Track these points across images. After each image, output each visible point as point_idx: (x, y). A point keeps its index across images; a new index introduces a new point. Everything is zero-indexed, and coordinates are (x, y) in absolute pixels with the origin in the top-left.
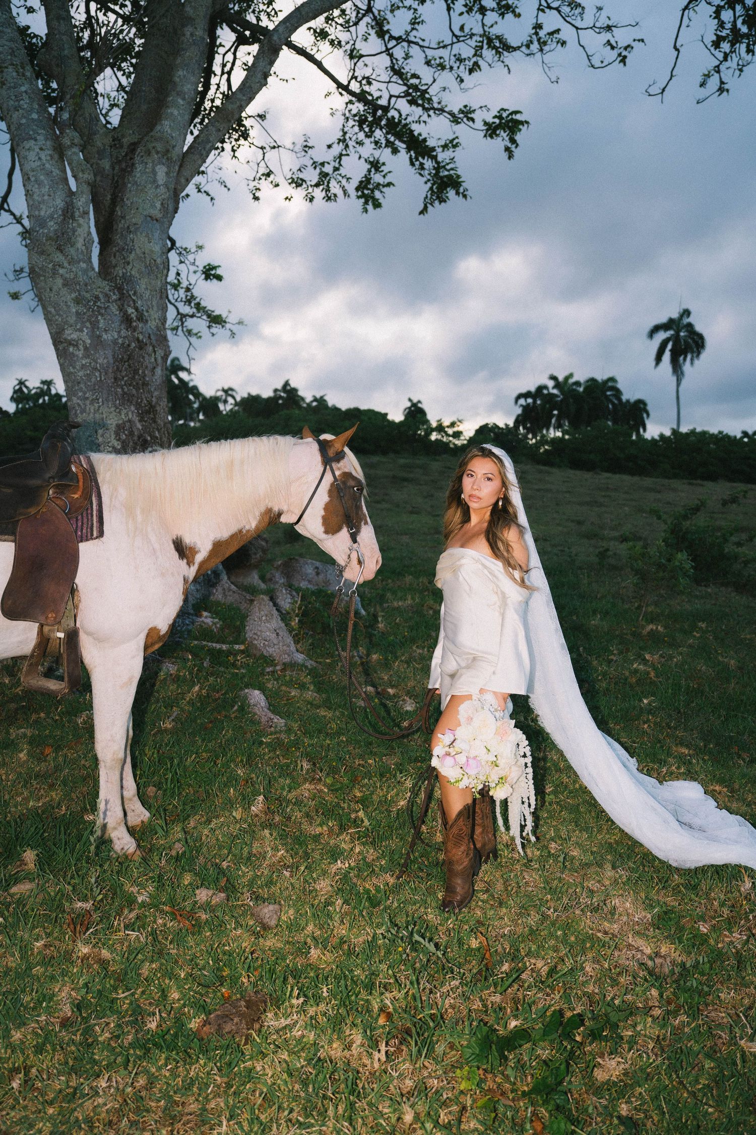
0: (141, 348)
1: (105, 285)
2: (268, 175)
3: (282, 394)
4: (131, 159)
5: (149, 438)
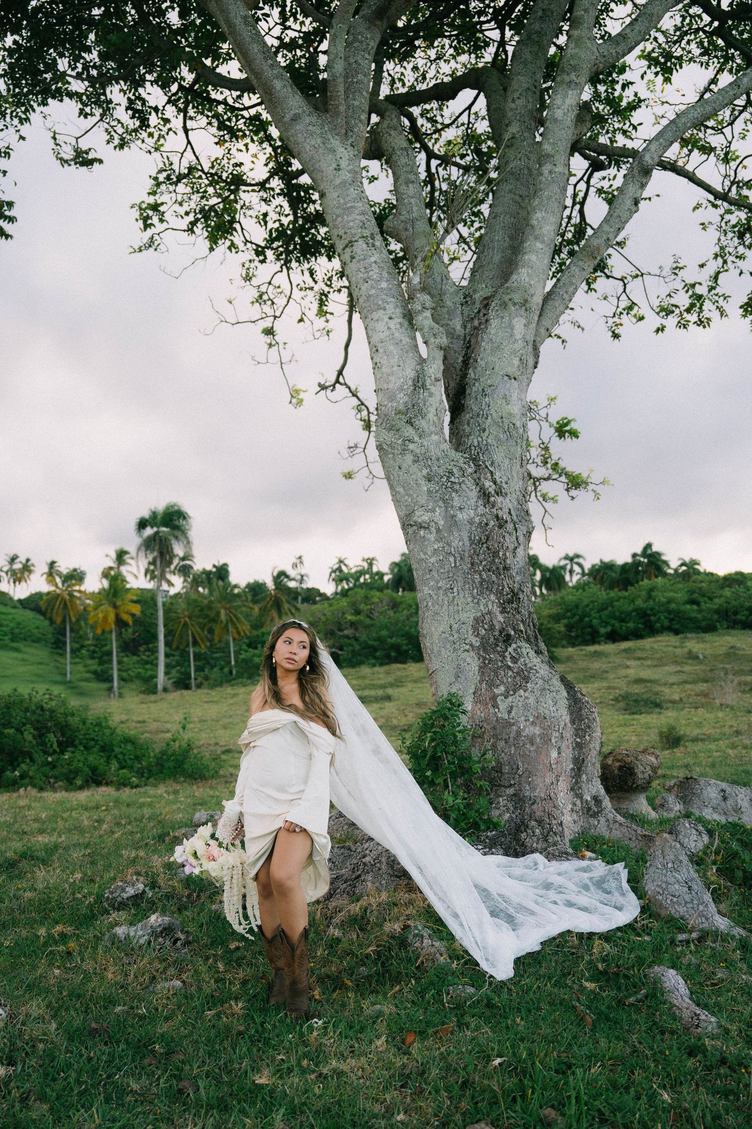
0: (500, 527)
1: (459, 458)
2: (630, 308)
3: (642, 559)
4: (485, 315)
5: (513, 633)
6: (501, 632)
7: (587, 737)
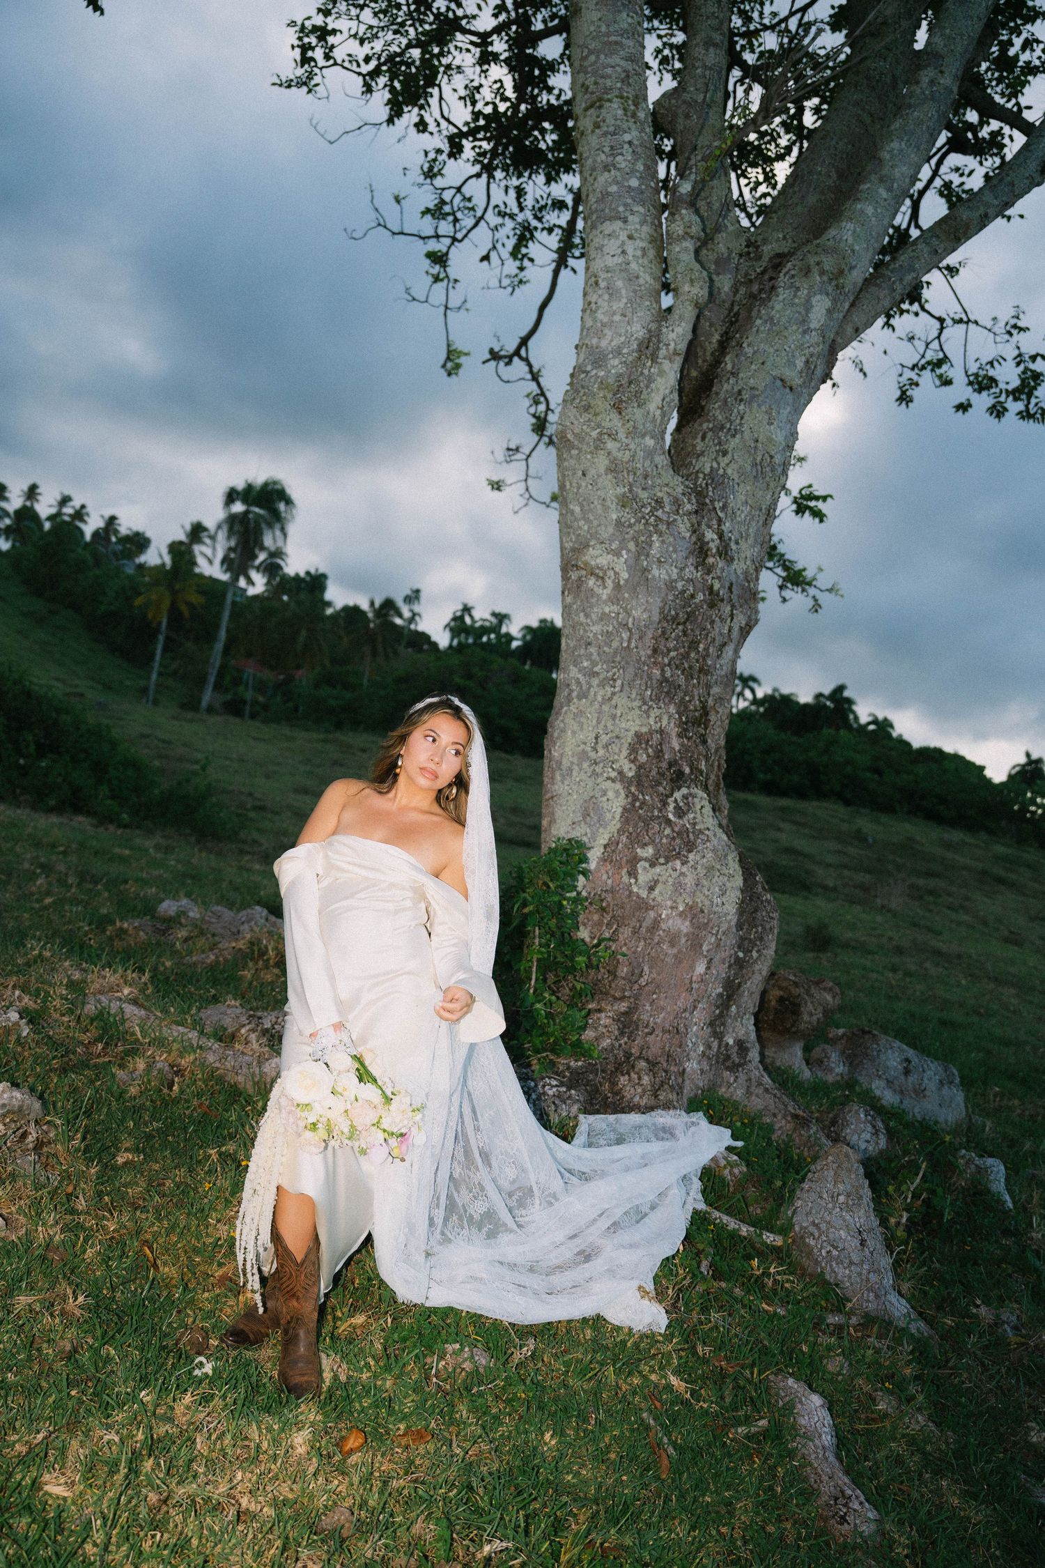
0: (712, 605)
1: (677, 485)
2: (938, 363)
3: (828, 703)
6: (670, 765)
7: (755, 954)
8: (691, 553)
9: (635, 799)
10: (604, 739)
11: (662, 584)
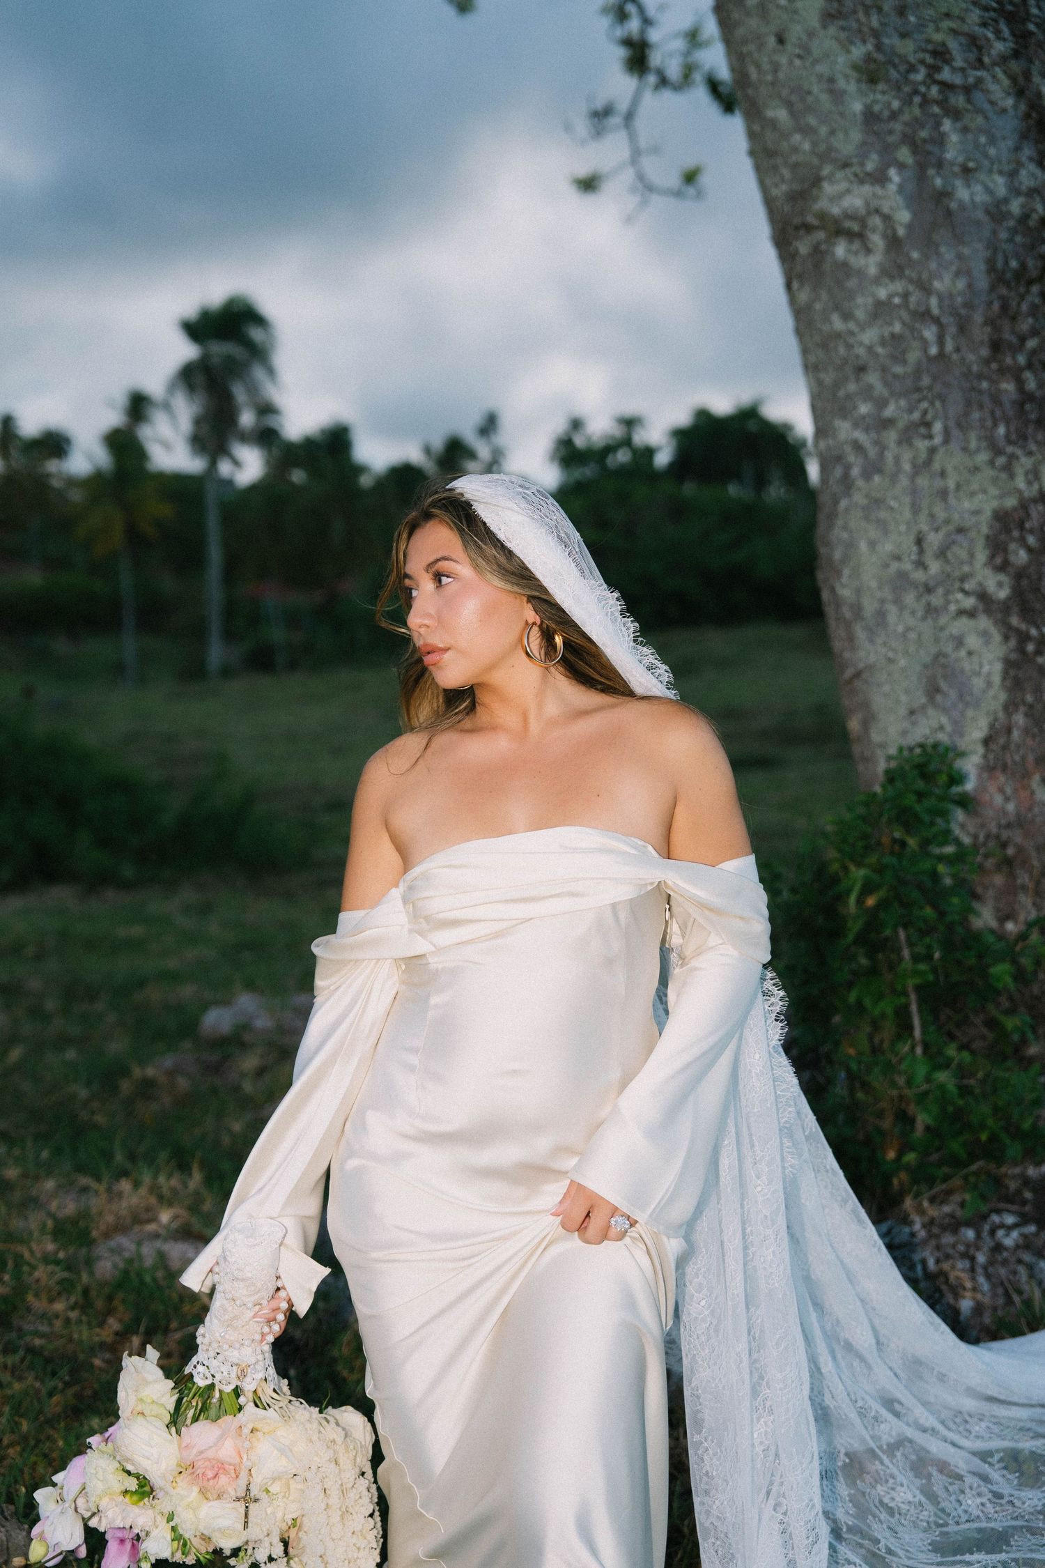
8: (1024, 136)
9: (1024, 638)
10: (934, 540)
11: (980, 215)
